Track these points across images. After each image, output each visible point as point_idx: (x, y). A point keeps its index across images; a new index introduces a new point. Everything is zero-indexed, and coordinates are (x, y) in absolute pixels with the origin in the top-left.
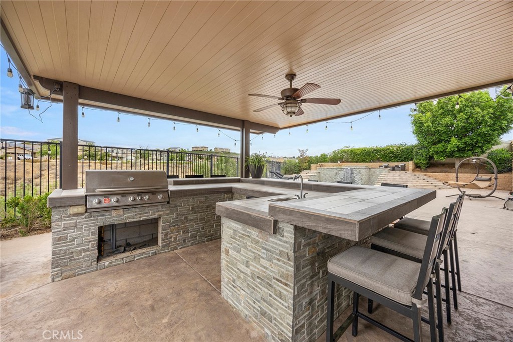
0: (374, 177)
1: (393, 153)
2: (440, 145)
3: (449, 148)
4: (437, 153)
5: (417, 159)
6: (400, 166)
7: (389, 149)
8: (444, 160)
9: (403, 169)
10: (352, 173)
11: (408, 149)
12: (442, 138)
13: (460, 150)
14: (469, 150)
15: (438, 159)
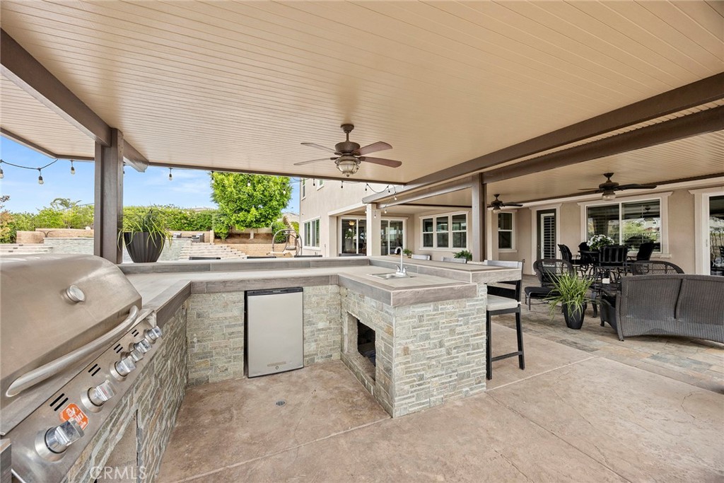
1: (186, 218)
2: (241, 214)
3: (249, 217)
4: (238, 222)
5: (217, 228)
6: (197, 237)
7: (181, 213)
8: (244, 230)
9: (202, 239)
11: (205, 216)
12: (243, 207)
13: (256, 220)
14: (263, 221)
15: (238, 229)
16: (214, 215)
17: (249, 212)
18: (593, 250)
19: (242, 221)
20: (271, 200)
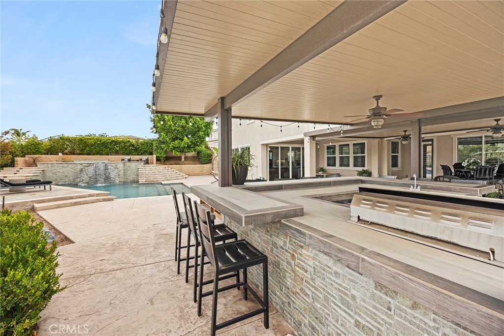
0: (129, 172)
1: (133, 146)
2: (176, 142)
3: (182, 144)
4: (174, 148)
5: (158, 153)
6: (143, 160)
7: (129, 141)
8: (178, 154)
9: (147, 162)
10: (106, 169)
11: (147, 143)
12: (178, 136)
13: (188, 147)
14: (193, 147)
15: (175, 153)
16: (154, 143)
17: (182, 140)
18: (467, 169)
19: (177, 147)
20: (199, 131)
